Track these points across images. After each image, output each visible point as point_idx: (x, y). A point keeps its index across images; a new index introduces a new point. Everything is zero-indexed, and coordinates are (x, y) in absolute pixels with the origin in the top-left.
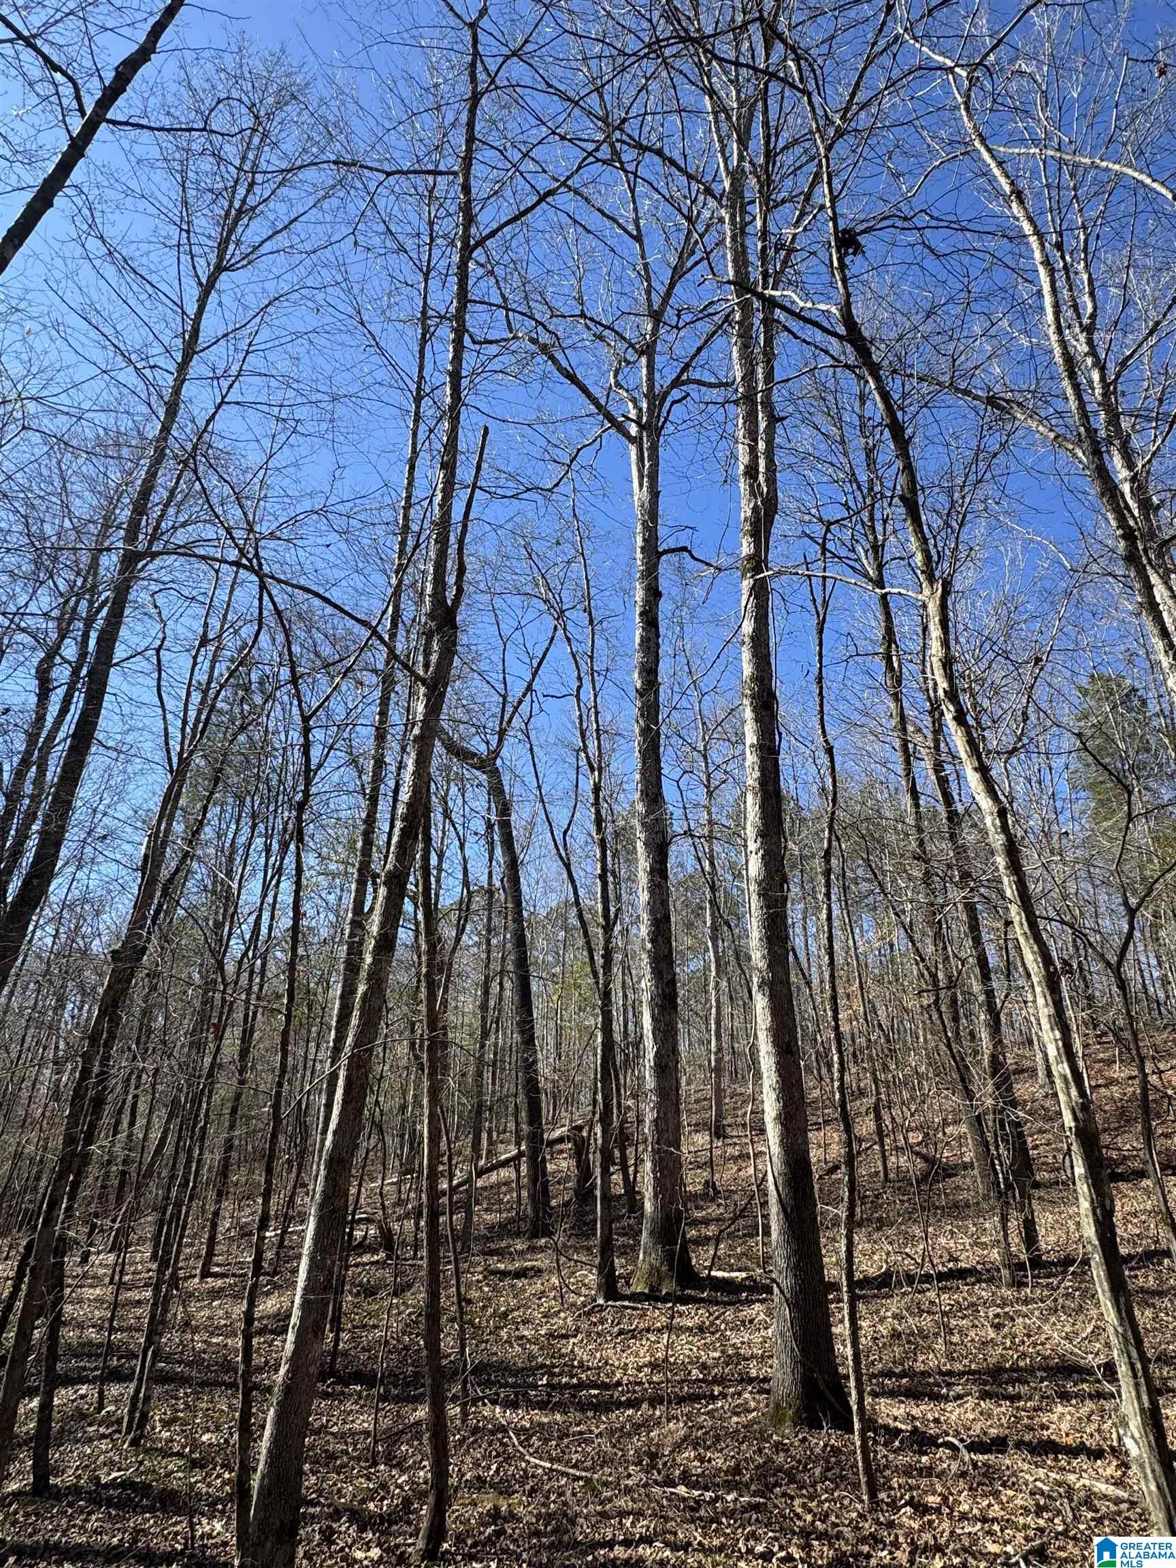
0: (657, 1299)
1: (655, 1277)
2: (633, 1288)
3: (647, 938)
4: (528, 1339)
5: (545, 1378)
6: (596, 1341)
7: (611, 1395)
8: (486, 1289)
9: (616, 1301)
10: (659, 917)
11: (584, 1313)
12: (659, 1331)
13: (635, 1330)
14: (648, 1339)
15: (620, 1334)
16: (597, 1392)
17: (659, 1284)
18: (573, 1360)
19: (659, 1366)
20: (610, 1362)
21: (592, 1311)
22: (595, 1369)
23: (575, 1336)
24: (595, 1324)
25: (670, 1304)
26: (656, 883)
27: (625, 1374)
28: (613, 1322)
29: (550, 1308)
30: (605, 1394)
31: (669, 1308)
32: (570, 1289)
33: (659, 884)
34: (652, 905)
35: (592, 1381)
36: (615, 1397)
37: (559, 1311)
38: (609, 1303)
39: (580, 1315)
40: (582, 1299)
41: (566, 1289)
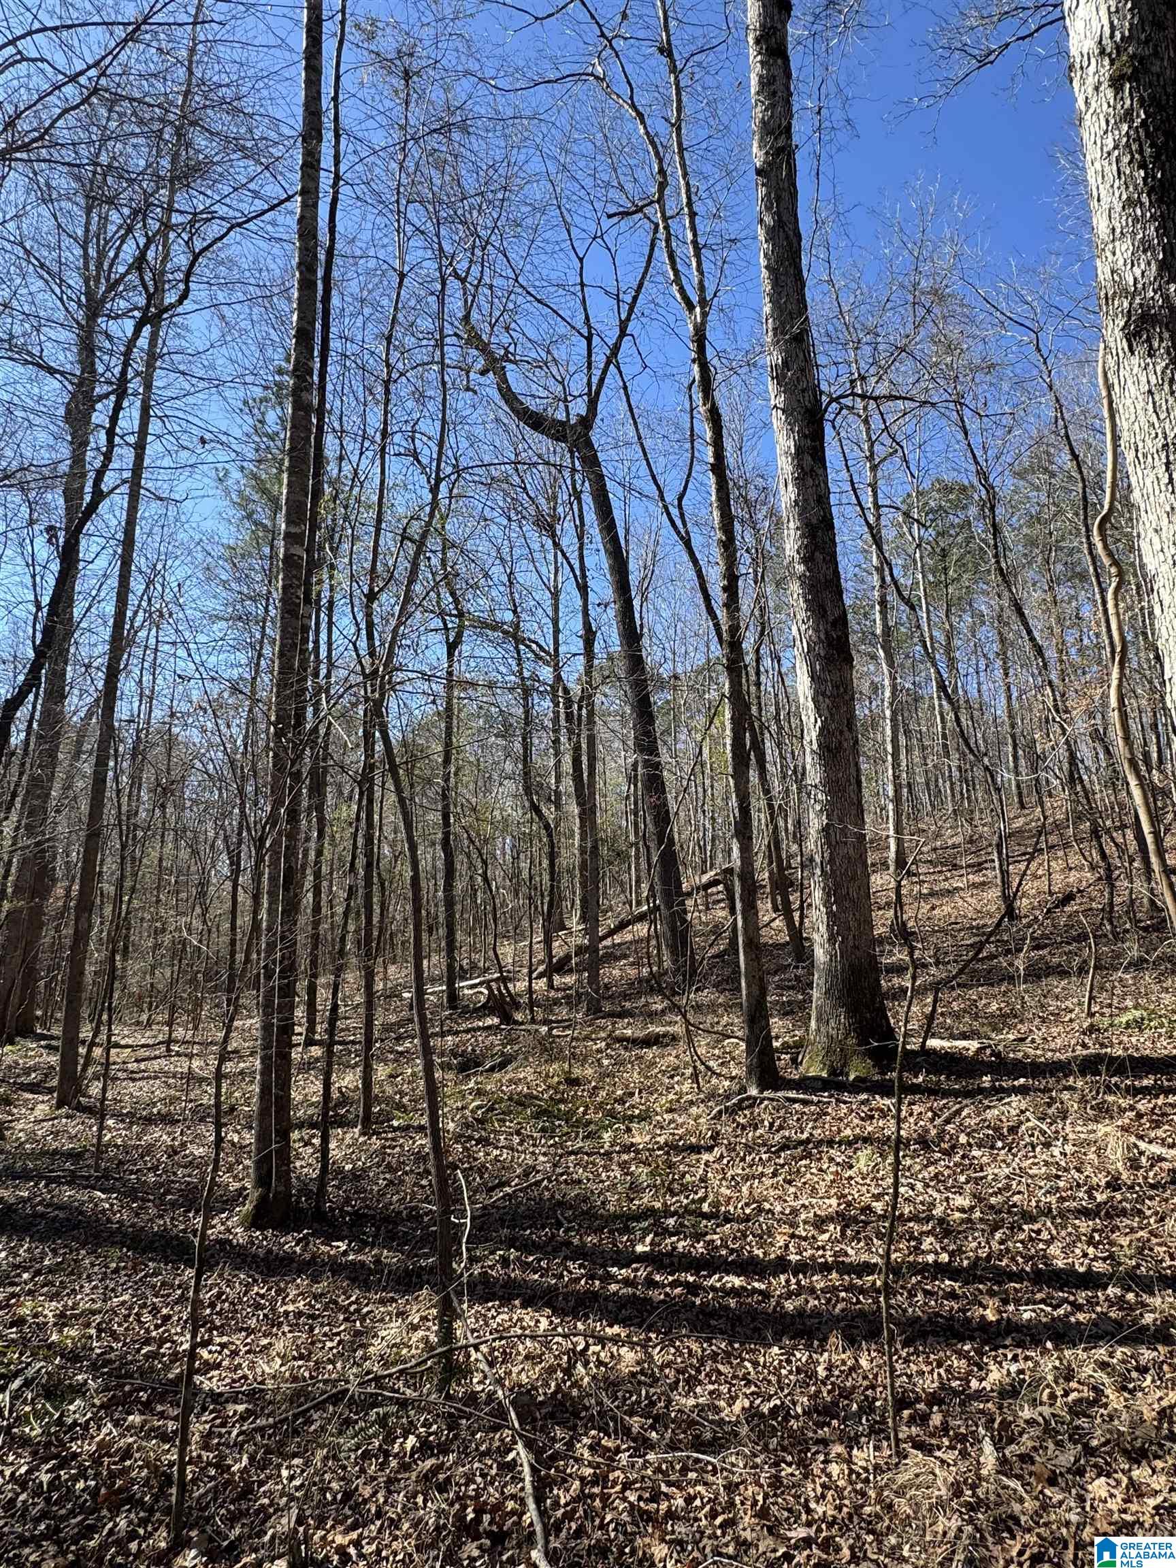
0: (842, 1087)
1: (837, 1054)
2: (802, 1069)
3: (797, 556)
4: (637, 1152)
5: (648, 1239)
6: (743, 1159)
7: (766, 1295)
8: (606, 1062)
9: (776, 1089)
10: (814, 521)
11: (727, 1108)
12: (850, 1144)
13: (808, 1141)
14: (831, 1159)
15: (784, 1147)
16: (736, 1281)
17: (844, 1065)
18: (703, 1199)
19: (855, 1220)
20: (767, 1206)
21: (739, 1106)
22: (740, 1220)
23: (710, 1149)
24: (744, 1128)
25: (864, 1096)
26: (807, 469)
27: (793, 1236)
28: (771, 1125)
29: (680, 1095)
30: (755, 1290)
31: (863, 1103)
32: (708, 1068)
33: (812, 470)
34: (802, 505)
35: (732, 1251)
36: (773, 1302)
37: (691, 1103)
38: (766, 1094)
39: (720, 1112)
40: (727, 1083)
41: (702, 1068)
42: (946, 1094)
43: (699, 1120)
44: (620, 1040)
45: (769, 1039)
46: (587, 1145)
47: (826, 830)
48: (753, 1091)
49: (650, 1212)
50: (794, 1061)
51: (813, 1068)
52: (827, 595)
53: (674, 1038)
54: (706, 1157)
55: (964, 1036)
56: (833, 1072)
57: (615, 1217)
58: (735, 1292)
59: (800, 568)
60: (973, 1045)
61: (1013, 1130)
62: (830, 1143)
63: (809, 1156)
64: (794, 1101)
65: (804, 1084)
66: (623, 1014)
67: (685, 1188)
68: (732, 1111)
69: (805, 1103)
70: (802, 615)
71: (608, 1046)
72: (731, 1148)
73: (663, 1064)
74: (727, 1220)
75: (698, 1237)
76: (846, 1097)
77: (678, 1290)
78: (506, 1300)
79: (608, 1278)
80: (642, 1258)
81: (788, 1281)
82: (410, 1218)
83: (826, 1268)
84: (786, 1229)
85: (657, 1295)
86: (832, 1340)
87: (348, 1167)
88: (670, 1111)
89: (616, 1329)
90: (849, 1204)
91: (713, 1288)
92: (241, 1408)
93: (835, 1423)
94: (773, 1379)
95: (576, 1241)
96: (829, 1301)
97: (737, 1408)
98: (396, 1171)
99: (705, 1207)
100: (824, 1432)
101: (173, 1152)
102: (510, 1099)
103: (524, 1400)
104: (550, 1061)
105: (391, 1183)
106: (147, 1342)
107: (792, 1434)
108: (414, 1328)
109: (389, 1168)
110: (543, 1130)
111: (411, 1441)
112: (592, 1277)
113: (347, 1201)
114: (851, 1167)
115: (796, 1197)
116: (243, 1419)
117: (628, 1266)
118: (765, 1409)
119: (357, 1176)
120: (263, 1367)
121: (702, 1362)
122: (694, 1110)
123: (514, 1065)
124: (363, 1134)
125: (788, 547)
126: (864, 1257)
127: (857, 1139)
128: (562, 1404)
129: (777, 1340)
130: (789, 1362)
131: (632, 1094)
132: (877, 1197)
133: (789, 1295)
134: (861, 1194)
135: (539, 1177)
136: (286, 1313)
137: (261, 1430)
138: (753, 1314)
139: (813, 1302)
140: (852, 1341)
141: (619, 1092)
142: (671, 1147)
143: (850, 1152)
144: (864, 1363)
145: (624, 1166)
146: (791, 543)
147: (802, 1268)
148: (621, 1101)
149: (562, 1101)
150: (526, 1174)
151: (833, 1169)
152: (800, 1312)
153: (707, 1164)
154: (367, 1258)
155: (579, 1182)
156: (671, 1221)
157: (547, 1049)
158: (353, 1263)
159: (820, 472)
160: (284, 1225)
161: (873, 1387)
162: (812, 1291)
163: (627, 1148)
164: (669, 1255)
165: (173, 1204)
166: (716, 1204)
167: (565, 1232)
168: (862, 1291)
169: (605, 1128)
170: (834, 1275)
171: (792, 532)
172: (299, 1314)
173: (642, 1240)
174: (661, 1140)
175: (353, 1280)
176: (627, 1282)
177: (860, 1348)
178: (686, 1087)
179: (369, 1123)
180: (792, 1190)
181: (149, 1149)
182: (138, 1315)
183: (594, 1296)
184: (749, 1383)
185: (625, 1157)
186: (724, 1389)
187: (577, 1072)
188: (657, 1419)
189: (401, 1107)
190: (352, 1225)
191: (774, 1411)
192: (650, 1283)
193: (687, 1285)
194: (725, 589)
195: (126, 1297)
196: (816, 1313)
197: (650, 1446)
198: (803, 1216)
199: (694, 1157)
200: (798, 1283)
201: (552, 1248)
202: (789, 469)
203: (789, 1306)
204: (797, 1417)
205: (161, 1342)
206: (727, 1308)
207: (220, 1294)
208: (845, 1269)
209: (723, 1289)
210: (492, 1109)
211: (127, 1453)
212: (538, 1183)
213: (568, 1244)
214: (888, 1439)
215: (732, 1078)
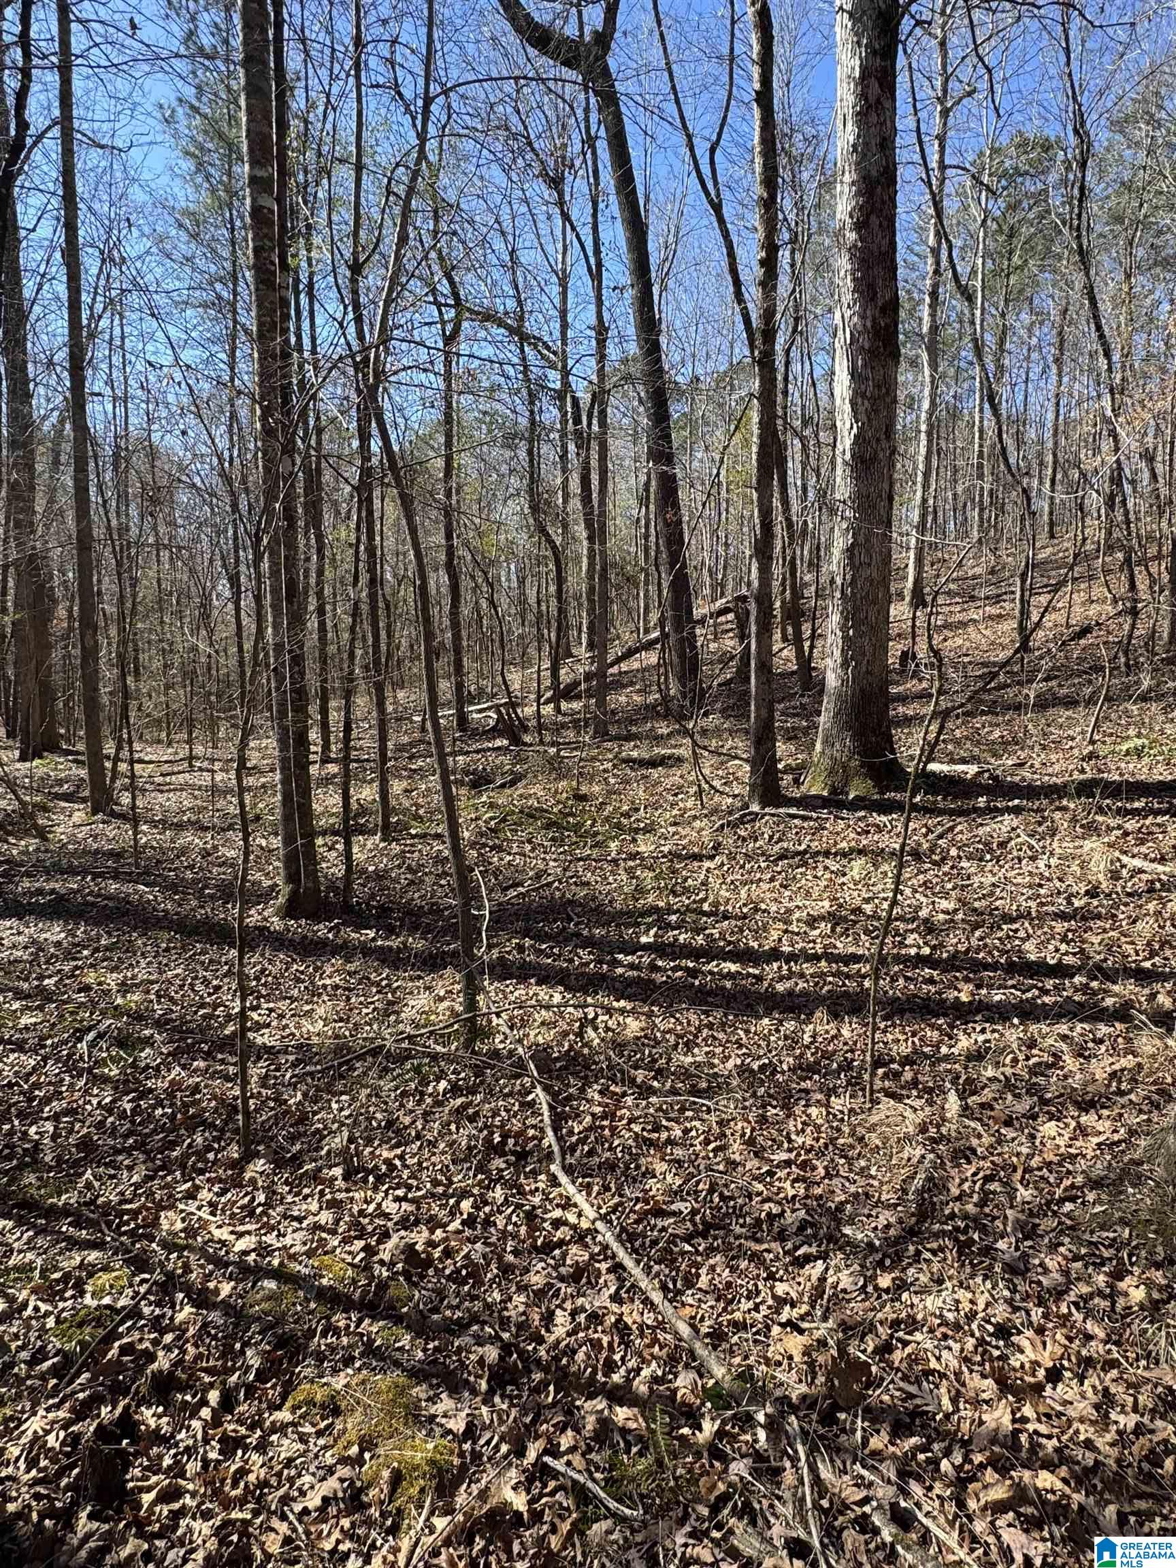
0: (841, 805)
1: (839, 775)
2: (803, 788)
3: (848, 220)
4: (642, 859)
5: (652, 932)
6: (742, 867)
7: (759, 979)
8: (612, 781)
9: (777, 807)
10: (874, 173)
11: (729, 823)
12: (844, 855)
13: (805, 852)
14: (826, 868)
15: (782, 857)
16: (733, 967)
17: (846, 785)
18: (704, 900)
19: (845, 919)
20: (763, 906)
21: (741, 821)
22: (736, 918)
23: (712, 858)
24: (744, 840)
25: (862, 813)
26: (872, 100)
27: (786, 931)
28: (771, 837)
29: (685, 810)
30: (749, 975)
31: (859, 819)
32: (712, 787)
33: (878, 101)
34: (861, 150)
35: (730, 943)
36: (766, 984)
37: (695, 817)
38: (767, 810)
39: (722, 826)
40: (730, 800)
41: (706, 787)
42: (941, 812)
43: (701, 832)
44: (627, 761)
45: (774, 761)
46: (595, 853)
47: (850, 551)
48: (755, 808)
49: (655, 910)
50: (797, 782)
51: (815, 786)
52: (878, 271)
53: (679, 760)
54: (707, 864)
55: (964, 761)
56: (834, 791)
57: (621, 913)
58: (731, 976)
59: (852, 236)
60: (972, 769)
61: (1002, 845)
62: (827, 854)
63: (805, 864)
64: (794, 816)
65: (806, 802)
66: (629, 738)
67: (686, 890)
68: (733, 825)
69: (804, 818)
70: (847, 298)
71: (615, 766)
72: (731, 857)
73: (668, 783)
74: (725, 918)
75: (698, 931)
76: (845, 813)
77: (679, 974)
78: (523, 979)
79: (615, 963)
80: (646, 947)
81: (780, 968)
82: (431, 912)
83: (816, 958)
84: (781, 926)
85: (660, 978)
86: (818, 1014)
87: (371, 868)
88: (675, 824)
89: (622, 1003)
90: (840, 906)
91: (711, 972)
92: (291, 1058)
93: (816, 1077)
94: (763, 1044)
95: (585, 933)
96: (816, 984)
97: (730, 1064)
98: (415, 872)
99: (706, 907)
100: (807, 1084)
101: (206, 854)
102: (521, 812)
103: (542, 1056)
104: (560, 777)
105: (412, 882)
106: (203, 1006)
107: (778, 1085)
108: (441, 999)
109: (409, 868)
110: (553, 839)
111: (443, 1085)
112: (601, 962)
113: (373, 896)
114: (844, 875)
115: (791, 899)
116: (294, 1066)
117: (633, 953)
118: (755, 1066)
119: (380, 876)
120: (307, 1026)
121: (699, 1030)
122: (697, 824)
123: (524, 782)
124: (383, 840)
125: (839, 208)
126: (851, 950)
127: (852, 850)
128: (574, 1059)
129: (768, 1013)
130: (777, 1031)
131: (637, 810)
132: (867, 901)
133: (781, 979)
134: (852, 897)
135: (550, 879)
136: (325, 987)
137: (311, 1074)
138: (745, 992)
139: (802, 985)
140: (835, 1015)
141: (625, 808)
142: (674, 856)
143: (844, 861)
144: (846, 1032)
145: (630, 872)
146: (844, 204)
147: (791, 958)
148: (627, 815)
149: (572, 814)
150: (538, 877)
151: (827, 876)
152: (790, 993)
153: (708, 870)
154: (396, 943)
155: (588, 883)
156: (674, 918)
157: (556, 767)
158: (382, 948)
159: (887, 105)
160: (316, 917)
161: (852, 1051)
162: (802, 975)
163: (633, 856)
164: (672, 945)
165: (211, 896)
166: (716, 904)
167: (576, 925)
168: (848, 976)
169: (613, 839)
170: (823, 963)
171: (847, 190)
172: (336, 987)
173: (647, 932)
174: (666, 849)
175: (383, 961)
176: (632, 966)
177: (842, 1021)
178: (690, 804)
179: (389, 831)
180: (787, 893)
181: (183, 851)
182: (192, 985)
183: (603, 977)
184: (740, 1046)
185: (631, 863)
186: (719, 1050)
187: (584, 789)
188: (659, 1072)
189: (417, 817)
190: (378, 917)
191: (763, 1068)
192: (653, 968)
193: (687, 969)
194: (763, 263)
195: (179, 971)
196: (804, 993)
197: (652, 1091)
198: (797, 915)
199: (696, 864)
200: (789, 969)
201: (562, 938)
202: (851, 99)
203: (780, 987)
204: (783, 1072)
205: (215, 1006)
206: (724, 988)
207: (263, 971)
208: (831, 958)
209: (720, 973)
210: (504, 820)
211: (196, 1089)
212: (549, 885)
213: (578, 935)
214: (863, 1090)
215: (735, 796)
